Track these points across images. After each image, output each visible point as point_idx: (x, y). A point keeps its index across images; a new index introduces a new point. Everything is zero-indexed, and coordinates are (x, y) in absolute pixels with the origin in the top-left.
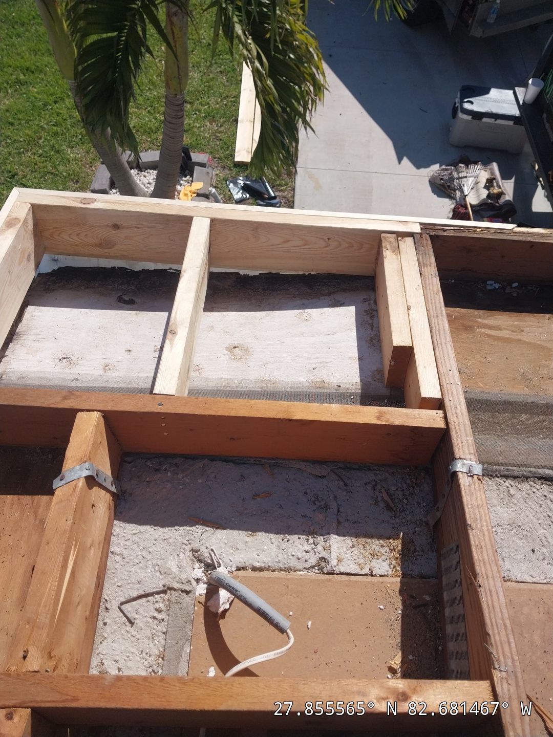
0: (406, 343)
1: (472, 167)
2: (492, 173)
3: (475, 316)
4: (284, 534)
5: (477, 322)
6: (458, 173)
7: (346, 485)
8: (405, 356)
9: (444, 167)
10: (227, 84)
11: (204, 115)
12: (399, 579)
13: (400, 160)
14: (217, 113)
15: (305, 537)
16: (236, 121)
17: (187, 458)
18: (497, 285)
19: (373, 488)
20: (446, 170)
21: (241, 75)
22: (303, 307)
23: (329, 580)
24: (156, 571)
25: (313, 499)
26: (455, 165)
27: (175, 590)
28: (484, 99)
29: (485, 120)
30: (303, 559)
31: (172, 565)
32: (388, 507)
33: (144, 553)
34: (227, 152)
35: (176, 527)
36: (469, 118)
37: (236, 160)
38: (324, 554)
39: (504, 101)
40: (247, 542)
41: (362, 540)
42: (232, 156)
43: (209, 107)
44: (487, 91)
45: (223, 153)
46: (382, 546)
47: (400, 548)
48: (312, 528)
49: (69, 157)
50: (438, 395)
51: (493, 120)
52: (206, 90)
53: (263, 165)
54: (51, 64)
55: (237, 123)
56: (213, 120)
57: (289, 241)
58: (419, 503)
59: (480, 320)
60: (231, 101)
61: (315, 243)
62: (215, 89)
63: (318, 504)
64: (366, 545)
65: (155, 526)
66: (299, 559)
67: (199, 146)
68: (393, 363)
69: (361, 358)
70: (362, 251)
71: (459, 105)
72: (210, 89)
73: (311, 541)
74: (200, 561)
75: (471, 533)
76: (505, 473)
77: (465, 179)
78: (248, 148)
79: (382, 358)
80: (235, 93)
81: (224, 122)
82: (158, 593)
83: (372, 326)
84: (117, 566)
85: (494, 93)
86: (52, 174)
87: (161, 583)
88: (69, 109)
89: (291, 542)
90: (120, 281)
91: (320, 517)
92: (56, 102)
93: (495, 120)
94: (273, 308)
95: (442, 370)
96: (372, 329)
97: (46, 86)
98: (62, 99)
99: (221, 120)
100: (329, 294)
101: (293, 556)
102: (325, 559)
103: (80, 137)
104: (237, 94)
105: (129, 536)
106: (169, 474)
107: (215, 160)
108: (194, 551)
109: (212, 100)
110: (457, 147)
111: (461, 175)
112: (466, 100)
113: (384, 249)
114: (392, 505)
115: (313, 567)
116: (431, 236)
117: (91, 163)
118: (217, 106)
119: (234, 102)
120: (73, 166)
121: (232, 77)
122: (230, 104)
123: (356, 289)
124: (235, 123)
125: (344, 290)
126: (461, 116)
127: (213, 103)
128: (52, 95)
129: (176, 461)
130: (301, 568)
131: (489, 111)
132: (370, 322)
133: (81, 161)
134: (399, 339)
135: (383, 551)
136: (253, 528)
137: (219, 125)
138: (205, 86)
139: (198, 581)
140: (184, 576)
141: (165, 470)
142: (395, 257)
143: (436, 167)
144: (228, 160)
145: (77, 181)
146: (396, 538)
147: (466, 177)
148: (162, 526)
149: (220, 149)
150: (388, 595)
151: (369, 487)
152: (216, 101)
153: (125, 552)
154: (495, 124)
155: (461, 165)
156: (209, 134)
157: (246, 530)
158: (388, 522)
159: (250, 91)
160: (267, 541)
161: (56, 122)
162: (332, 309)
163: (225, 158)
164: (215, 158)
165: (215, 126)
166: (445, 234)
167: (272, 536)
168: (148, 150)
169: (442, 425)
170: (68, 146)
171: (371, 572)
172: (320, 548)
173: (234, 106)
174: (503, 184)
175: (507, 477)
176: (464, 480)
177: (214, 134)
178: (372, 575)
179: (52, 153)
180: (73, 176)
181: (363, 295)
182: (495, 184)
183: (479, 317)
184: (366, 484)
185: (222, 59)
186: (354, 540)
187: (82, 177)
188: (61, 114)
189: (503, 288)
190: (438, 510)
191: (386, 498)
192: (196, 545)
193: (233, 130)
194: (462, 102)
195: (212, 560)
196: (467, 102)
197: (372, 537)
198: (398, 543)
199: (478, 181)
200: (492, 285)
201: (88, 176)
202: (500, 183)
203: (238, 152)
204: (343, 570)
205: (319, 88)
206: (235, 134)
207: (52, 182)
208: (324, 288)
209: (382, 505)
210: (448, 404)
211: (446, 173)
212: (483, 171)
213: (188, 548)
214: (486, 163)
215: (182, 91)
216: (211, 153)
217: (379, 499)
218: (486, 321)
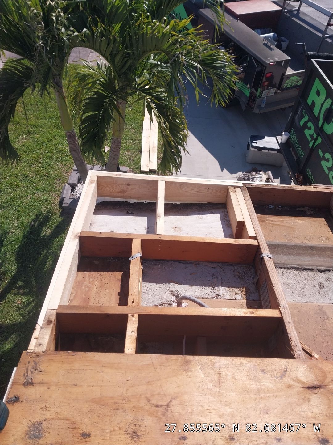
0: (241, 220)
1: (258, 173)
2: (269, 176)
3: (265, 217)
4: (203, 286)
5: (266, 219)
6: (252, 176)
7: (223, 270)
8: (241, 225)
9: (244, 173)
10: (135, 134)
11: (124, 148)
12: (245, 301)
13: (222, 170)
14: (131, 148)
15: (210, 287)
16: (141, 151)
17: (165, 261)
18: (273, 207)
19: (233, 271)
20: (246, 174)
21: (142, 130)
22: (199, 214)
23: (220, 301)
24: (158, 298)
25: (212, 275)
26: (250, 172)
27: (166, 304)
28: (262, 141)
29: (263, 151)
30: (210, 294)
31: (164, 296)
32: (239, 277)
33: (153, 292)
34: (137, 166)
35: (164, 284)
36: (256, 150)
37: (141, 170)
38: (218, 293)
39: (271, 142)
40: (189, 289)
41: (231, 289)
42: (139, 168)
43: (126, 145)
44: (263, 138)
45: (134, 167)
46: (238, 291)
47: (245, 291)
48: (212, 284)
49: (55, 168)
50: (254, 235)
51: (267, 151)
52: (125, 136)
53: (165, 169)
54: (46, 124)
55: (141, 152)
56: (129, 150)
57: (193, 189)
58: (250, 276)
59: (267, 218)
60: (138, 142)
61: (203, 190)
62: (129, 136)
63: (214, 276)
64: (233, 290)
65: (156, 283)
66: (209, 294)
67: (122, 163)
68: (237, 229)
69: (224, 231)
70: (221, 193)
71: (250, 144)
72: (126, 136)
73: (213, 289)
74: (173, 295)
75: (269, 273)
76: (281, 267)
77: (255, 179)
78: (147, 164)
79: (232, 230)
80: (139, 138)
81: (135, 152)
82: (160, 305)
83: (227, 220)
84: (144, 296)
85: (267, 138)
86: (46, 176)
87: (161, 302)
88: (55, 145)
89: (205, 289)
90: (127, 206)
91: (215, 280)
92: (48, 142)
93: (268, 151)
94: (188, 215)
95: (255, 228)
96: (227, 221)
97: (44, 134)
98: (52, 140)
99: (133, 151)
100: (209, 210)
101: (207, 293)
102: (218, 295)
103: (61, 158)
104: (140, 138)
105: (148, 287)
106: (160, 266)
107: (131, 170)
108: (171, 291)
109: (128, 141)
110: (251, 164)
111: (253, 177)
112: (253, 142)
113: (230, 191)
114: (240, 276)
115: (214, 297)
116: (247, 187)
117: (67, 171)
118: (131, 144)
119: (139, 142)
120: (57, 172)
121: (138, 131)
122: (137, 143)
123: (219, 208)
124: (140, 152)
125: (214, 209)
126: (251, 148)
127: (128, 143)
128: (46, 138)
129: (161, 262)
130: (210, 298)
131: (265, 147)
132: (226, 219)
133: (62, 170)
134: (239, 219)
135: (239, 292)
136: (191, 284)
137: (132, 153)
138: (124, 135)
139: (173, 301)
140: (168, 299)
141: (158, 264)
142: (234, 194)
143: (240, 173)
144: (137, 170)
145: (60, 180)
146: (243, 288)
147: (256, 178)
148: (159, 284)
149: (133, 164)
150: (242, 306)
151: (232, 271)
152: (130, 142)
153: (147, 292)
154: (269, 153)
155: (253, 172)
156: (127, 157)
157: (189, 285)
158: (240, 282)
159: (147, 137)
160: (197, 289)
161: (48, 151)
162: (210, 215)
163: (136, 169)
164: (131, 169)
165: (130, 154)
166: (252, 186)
167: (198, 287)
168: (96, 164)
169: (257, 244)
170: (55, 163)
171: (235, 299)
172: (216, 291)
173: (139, 144)
174: (274, 181)
175: (281, 268)
176: (266, 259)
177: (130, 157)
178: (236, 300)
179: (47, 166)
180: (58, 177)
181: (222, 210)
182: (270, 181)
183: (267, 217)
184: (231, 270)
185: (132, 122)
186: (228, 288)
187: (62, 177)
188: (51, 147)
189: (275, 208)
190: (258, 276)
191: (238, 274)
192: (172, 289)
193: (139, 156)
194: (251, 143)
195: (178, 294)
196: (254, 142)
197: (234, 287)
198: (244, 290)
199: (262, 179)
200: (271, 206)
201: (65, 177)
202: (273, 180)
203: (142, 166)
204: (225, 298)
205: (185, 136)
206: (140, 158)
207: (46, 180)
208: (206, 208)
209: (237, 277)
210: (258, 237)
211: (245, 176)
212: (264, 175)
213: (169, 290)
214: (265, 171)
215: (120, 137)
216: (129, 166)
217: (236, 275)
218: (270, 219)
